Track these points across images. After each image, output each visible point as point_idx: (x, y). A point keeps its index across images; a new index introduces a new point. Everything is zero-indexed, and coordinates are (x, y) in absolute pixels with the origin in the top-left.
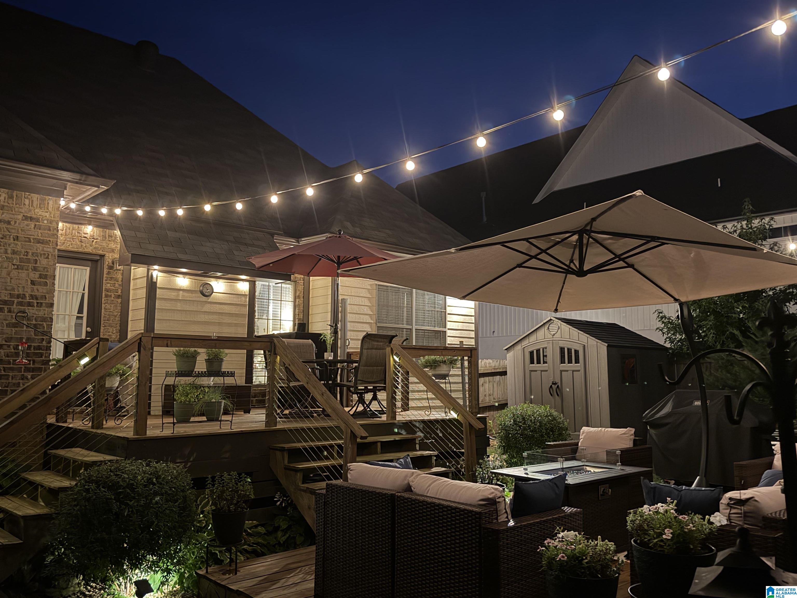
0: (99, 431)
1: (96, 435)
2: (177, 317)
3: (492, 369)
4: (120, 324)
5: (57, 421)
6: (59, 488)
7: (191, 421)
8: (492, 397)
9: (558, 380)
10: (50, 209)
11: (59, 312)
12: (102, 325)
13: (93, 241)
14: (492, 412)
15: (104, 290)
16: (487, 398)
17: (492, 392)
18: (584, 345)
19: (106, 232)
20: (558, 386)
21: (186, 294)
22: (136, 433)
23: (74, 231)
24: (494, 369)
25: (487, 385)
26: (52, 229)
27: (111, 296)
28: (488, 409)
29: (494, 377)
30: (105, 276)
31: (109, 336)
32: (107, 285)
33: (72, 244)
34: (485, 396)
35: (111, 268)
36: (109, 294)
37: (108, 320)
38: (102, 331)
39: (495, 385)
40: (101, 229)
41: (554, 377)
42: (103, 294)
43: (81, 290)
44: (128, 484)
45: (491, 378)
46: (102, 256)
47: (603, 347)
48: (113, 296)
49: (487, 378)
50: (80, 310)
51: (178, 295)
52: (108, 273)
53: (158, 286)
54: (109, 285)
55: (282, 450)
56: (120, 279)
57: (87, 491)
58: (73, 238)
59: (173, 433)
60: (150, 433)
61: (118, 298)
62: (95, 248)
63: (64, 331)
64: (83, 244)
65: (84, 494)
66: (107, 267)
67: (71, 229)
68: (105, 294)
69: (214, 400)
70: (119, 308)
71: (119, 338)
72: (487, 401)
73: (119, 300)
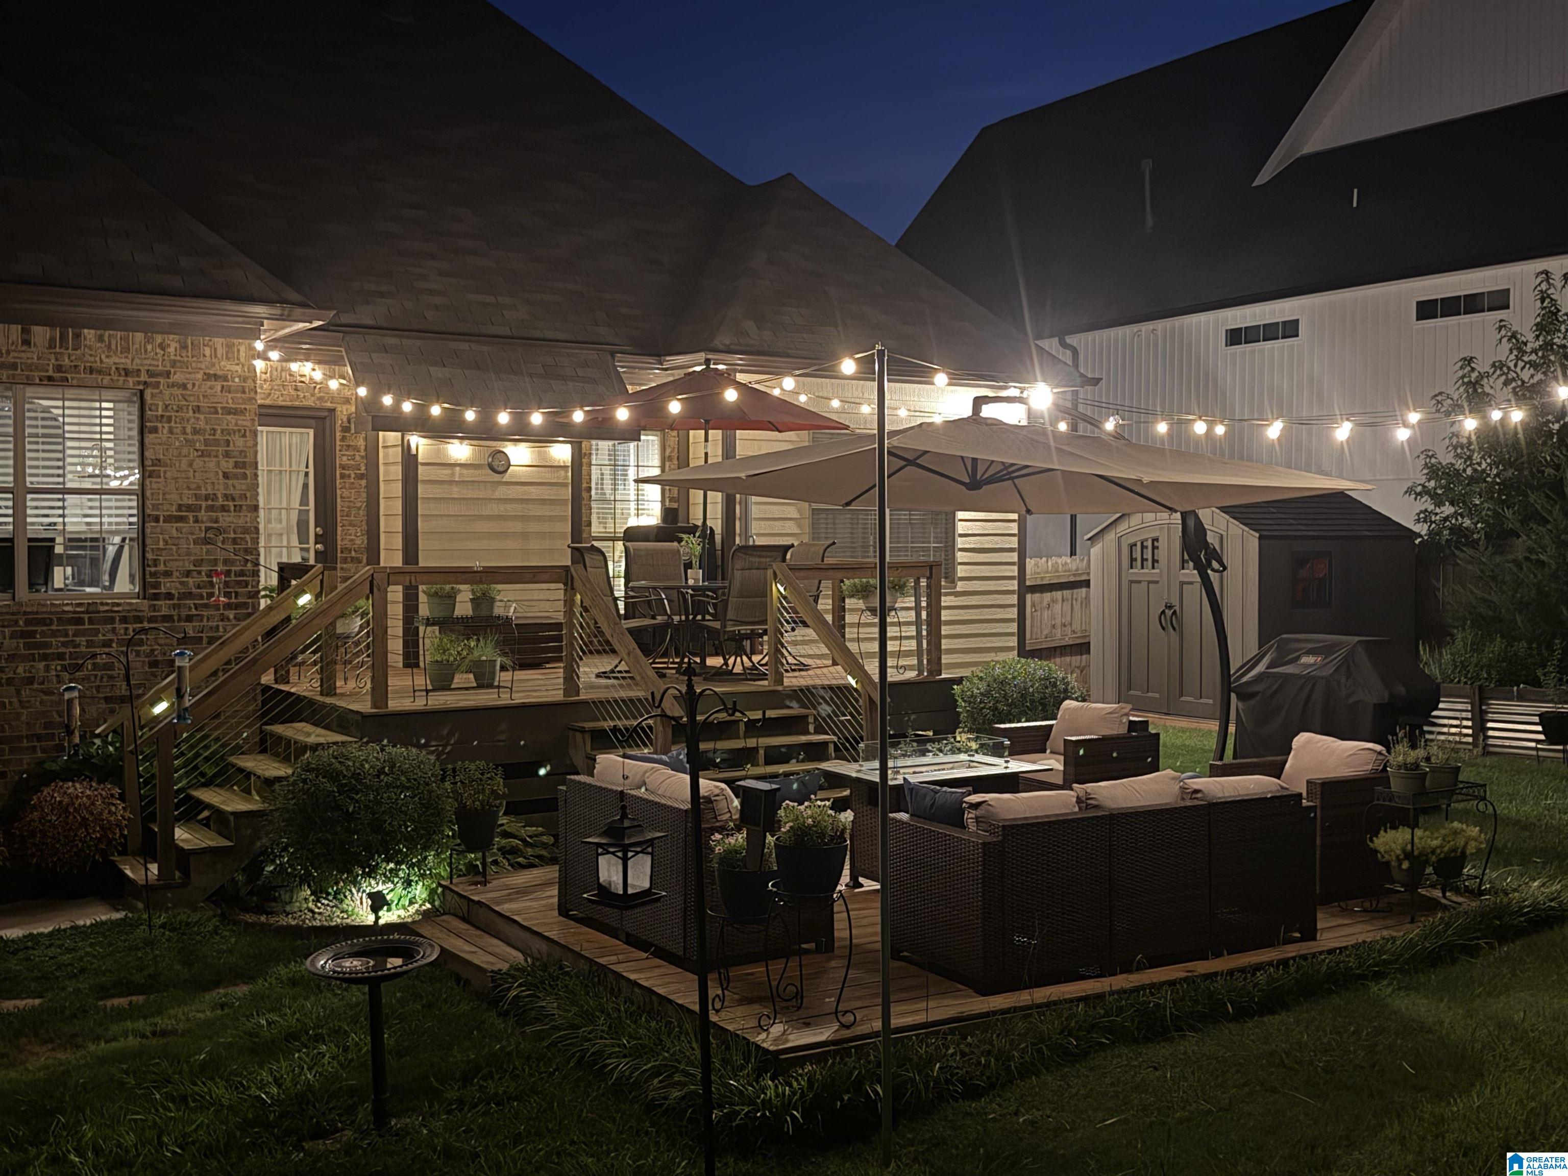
0: (328, 700)
1: (323, 705)
2: (454, 509)
3: (1070, 576)
4: (367, 520)
5: (276, 681)
6: (275, 778)
7: (453, 686)
8: (1068, 630)
9: (1175, 602)
10: (242, 360)
11: (270, 504)
12: (339, 524)
13: (315, 387)
14: (1068, 659)
15: (338, 466)
16: (1058, 633)
17: (1069, 619)
18: (1222, 535)
19: (334, 370)
20: (1175, 612)
21: (465, 471)
22: (374, 705)
23: (283, 374)
24: (1074, 575)
25: (1057, 608)
26: (247, 390)
27: (349, 476)
28: (1058, 652)
29: (1075, 591)
30: (338, 443)
31: (352, 540)
32: (342, 459)
33: (282, 395)
34: (1054, 626)
35: (346, 429)
36: (347, 472)
37: (347, 516)
38: (339, 533)
39: (1077, 607)
40: (327, 367)
41: (1169, 595)
42: (338, 473)
43: (303, 468)
44: (353, 774)
45: (1067, 593)
46: (333, 411)
47: (1253, 540)
48: (353, 476)
49: (1059, 593)
50: (304, 501)
51: (453, 474)
52: (343, 439)
53: (420, 460)
54: (345, 458)
55: (583, 731)
56: (363, 448)
57: (304, 781)
58: (283, 386)
59: (426, 705)
60: (395, 704)
61: (362, 479)
62: (320, 399)
63: (281, 535)
64: (299, 393)
65: (301, 785)
66: (340, 429)
67: (279, 369)
68: (341, 474)
69: (484, 658)
70: (364, 495)
71: (368, 543)
72: (1059, 636)
73: (364, 482)
